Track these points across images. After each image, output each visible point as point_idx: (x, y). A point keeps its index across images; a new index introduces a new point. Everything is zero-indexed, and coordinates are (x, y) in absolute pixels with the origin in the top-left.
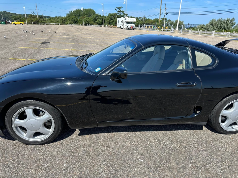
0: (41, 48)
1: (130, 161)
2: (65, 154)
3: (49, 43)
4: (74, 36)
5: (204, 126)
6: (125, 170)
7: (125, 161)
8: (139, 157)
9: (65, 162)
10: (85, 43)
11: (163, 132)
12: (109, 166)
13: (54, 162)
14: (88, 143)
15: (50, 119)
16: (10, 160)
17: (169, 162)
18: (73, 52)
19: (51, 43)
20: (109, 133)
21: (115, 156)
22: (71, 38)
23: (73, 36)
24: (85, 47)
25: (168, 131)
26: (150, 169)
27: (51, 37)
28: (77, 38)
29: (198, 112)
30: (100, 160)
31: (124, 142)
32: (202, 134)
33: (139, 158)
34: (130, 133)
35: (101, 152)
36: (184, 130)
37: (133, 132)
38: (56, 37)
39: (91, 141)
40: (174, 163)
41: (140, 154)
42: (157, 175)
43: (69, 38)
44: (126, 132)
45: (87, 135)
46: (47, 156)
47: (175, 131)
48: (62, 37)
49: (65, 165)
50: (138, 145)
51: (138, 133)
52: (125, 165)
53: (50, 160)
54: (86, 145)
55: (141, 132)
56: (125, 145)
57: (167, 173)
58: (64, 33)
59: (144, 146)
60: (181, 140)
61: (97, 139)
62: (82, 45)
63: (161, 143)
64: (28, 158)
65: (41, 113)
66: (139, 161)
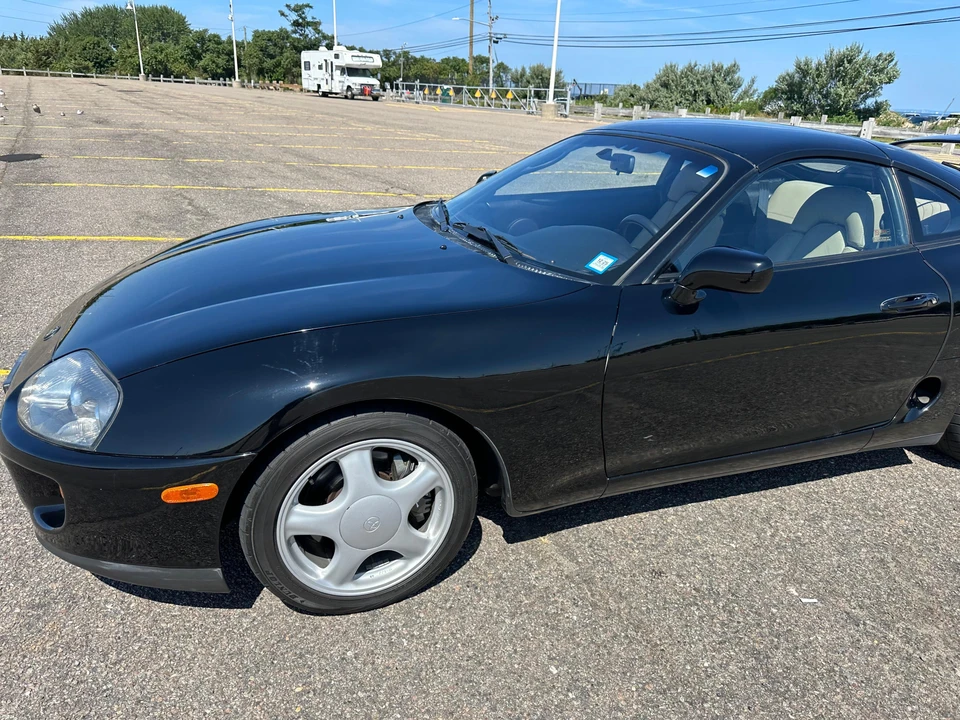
0: (17, 180)
1: (774, 611)
2: (516, 626)
3: (38, 157)
4: (137, 126)
5: (906, 451)
6: (785, 645)
7: (760, 615)
8: (793, 591)
9: (543, 658)
10: (208, 153)
11: (798, 487)
12: (720, 643)
13: (502, 669)
14: (569, 567)
15: (438, 484)
16: (300, 694)
17: (901, 592)
18: (187, 195)
19: (50, 157)
20: (619, 519)
21: (712, 602)
22: (130, 136)
23: (131, 126)
24: (226, 172)
25: (812, 483)
26: (861, 626)
27: (29, 130)
28: (156, 136)
29: (924, 400)
30: (670, 628)
31: (696, 544)
32: (920, 477)
33: (796, 594)
34: (690, 506)
35: (650, 597)
36: (857, 474)
37: (703, 504)
38: (52, 133)
39: (573, 558)
40: (917, 592)
41: (787, 580)
42: (899, 643)
43: (120, 136)
44: (679, 508)
45: (541, 538)
46: (453, 649)
47: (833, 479)
48: (79, 131)
49: (555, 671)
50: (755, 549)
51: (722, 504)
52: (770, 627)
53: (480, 663)
54: (567, 577)
55: (729, 499)
56: (713, 555)
57: (925, 632)
58: (79, 112)
59: (777, 548)
60: (875, 507)
61: (590, 546)
62: (206, 167)
63: (822, 527)
64: (376, 669)
65: (400, 465)
66: (805, 604)
